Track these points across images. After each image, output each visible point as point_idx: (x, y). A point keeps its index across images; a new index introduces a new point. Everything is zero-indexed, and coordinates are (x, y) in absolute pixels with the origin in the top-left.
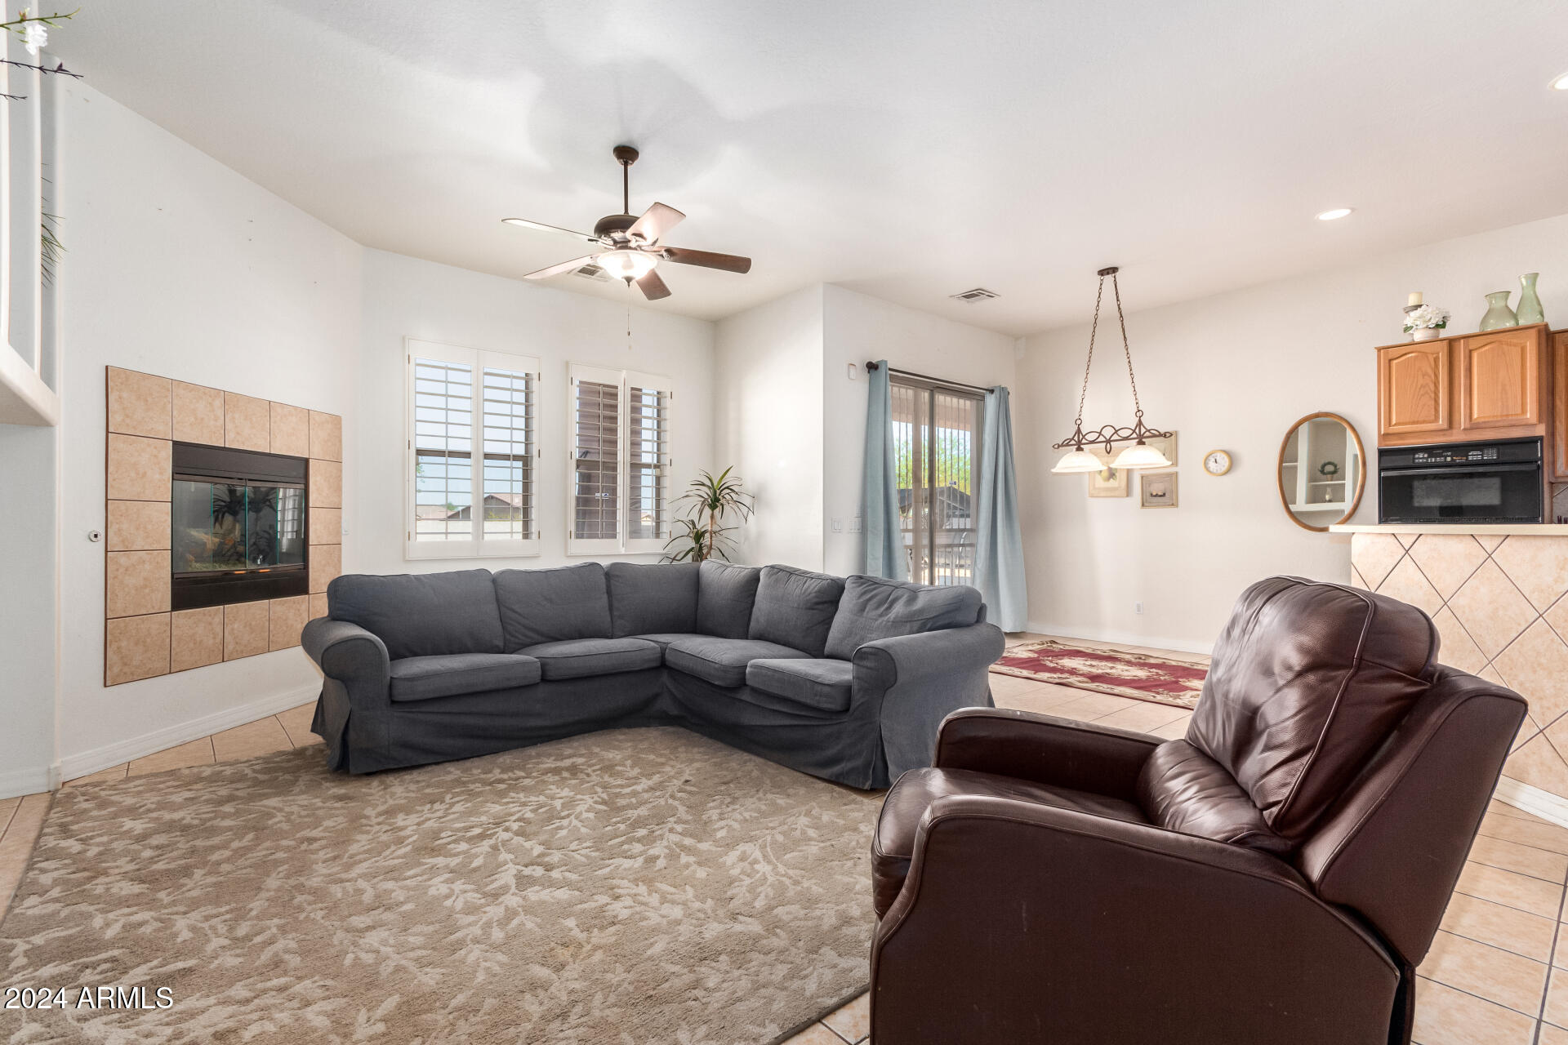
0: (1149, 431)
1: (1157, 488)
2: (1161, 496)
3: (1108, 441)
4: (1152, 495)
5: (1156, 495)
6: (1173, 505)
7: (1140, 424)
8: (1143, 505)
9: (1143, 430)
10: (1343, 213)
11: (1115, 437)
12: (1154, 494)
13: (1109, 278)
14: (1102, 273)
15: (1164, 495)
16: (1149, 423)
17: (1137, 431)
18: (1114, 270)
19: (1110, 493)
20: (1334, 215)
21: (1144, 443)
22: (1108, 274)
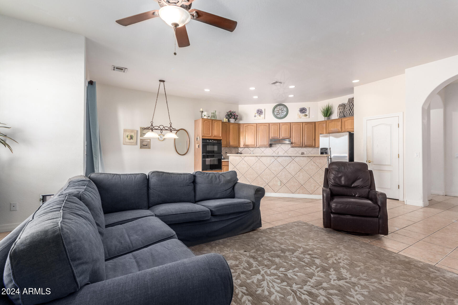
0: (173, 129)
1: (145, 143)
2: (146, 145)
3: (162, 130)
4: (143, 145)
5: (145, 145)
6: (149, 148)
7: (171, 126)
8: (141, 148)
9: (172, 128)
10: (209, 90)
11: (164, 129)
12: (144, 145)
13: (162, 83)
14: (160, 81)
15: (147, 145)
16: (173, 126)
17: (170, 128)
18: (164, 81)
19: (131, 144)
20: (207, 90)
21: (172, 132)
22: (162, 82)
